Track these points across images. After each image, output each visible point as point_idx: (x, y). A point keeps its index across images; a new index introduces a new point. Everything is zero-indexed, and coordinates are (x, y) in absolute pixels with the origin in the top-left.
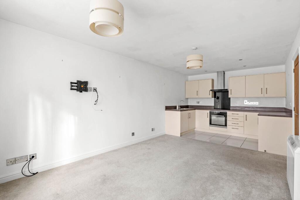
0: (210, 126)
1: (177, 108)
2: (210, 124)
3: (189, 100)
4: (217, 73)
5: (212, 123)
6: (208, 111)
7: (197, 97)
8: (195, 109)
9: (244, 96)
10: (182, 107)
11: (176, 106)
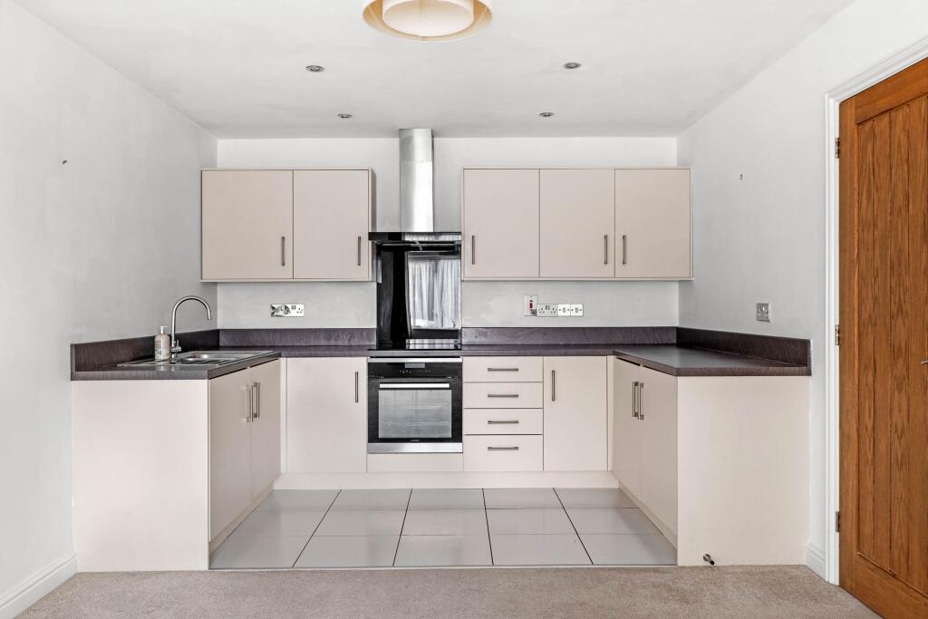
0: (370, 452)
1: (162, 353)
2: (373, 437)
3: (221, 295)
4: (396, 141)
5: (381, 435)
6: (360, 364)
7: (285, 274)
8: (279, 355)
9: (533, 274)
10: (189, 343)
11: (153, 339)
